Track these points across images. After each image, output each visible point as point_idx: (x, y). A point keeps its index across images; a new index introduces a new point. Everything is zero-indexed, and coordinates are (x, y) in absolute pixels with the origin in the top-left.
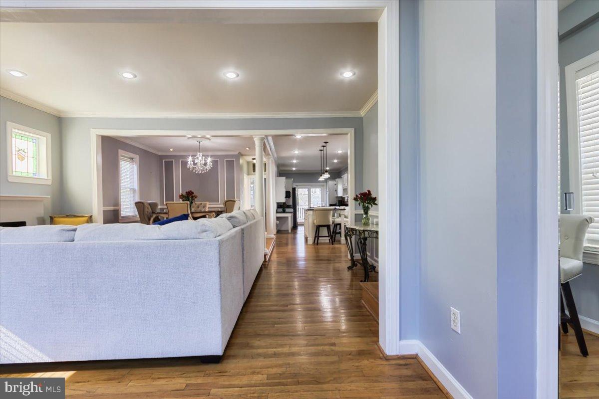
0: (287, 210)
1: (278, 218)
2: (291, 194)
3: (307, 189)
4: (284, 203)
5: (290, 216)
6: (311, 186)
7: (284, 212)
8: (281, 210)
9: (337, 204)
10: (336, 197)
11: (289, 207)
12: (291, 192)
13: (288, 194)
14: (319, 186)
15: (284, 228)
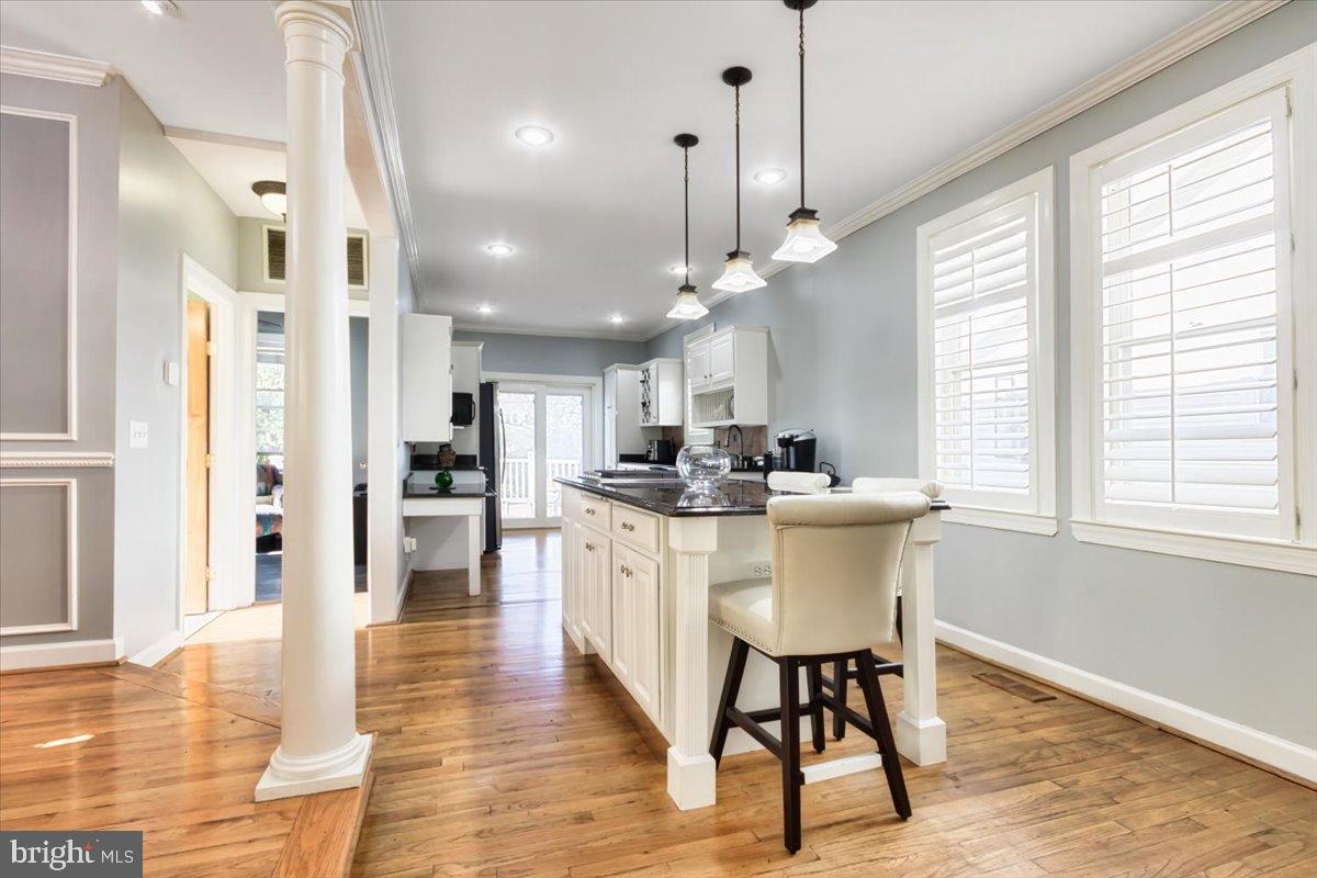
0: (460, 479)
1: (410, 524)
2: (474, 408)
3: (532, 397)
4: (444, 447)
5: (474, 509)
6: (548, 384)
7: (444, 490)
8: (427, 478)
9: (654, 456)
10: (644, 428)
11: (465, 463)
12: (476, 399)
13: (462, 409)
14: (578, 386)
15: (441, 561)
